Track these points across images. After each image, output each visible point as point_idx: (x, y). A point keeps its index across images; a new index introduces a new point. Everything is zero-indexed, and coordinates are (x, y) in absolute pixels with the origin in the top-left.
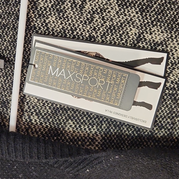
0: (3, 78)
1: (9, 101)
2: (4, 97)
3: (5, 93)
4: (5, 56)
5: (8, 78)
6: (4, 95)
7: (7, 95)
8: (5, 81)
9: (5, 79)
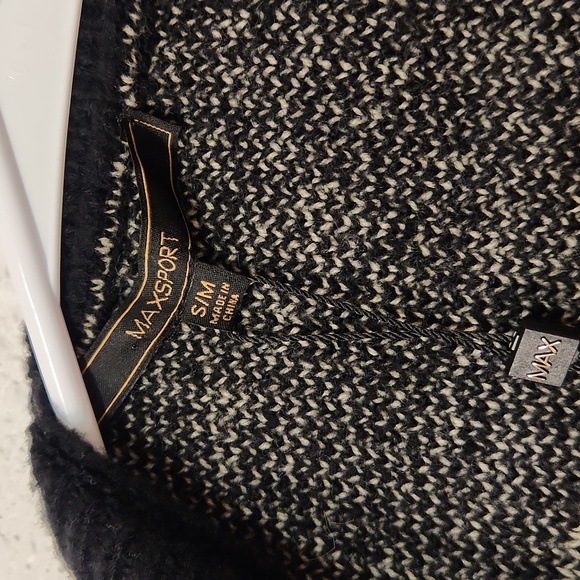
0: (539, 438)
1: (556, 562)
2: (532, 539)
3: (544, 522)
4: (563, 311)
5: (568, 437)
6: (534, 529)
7: (553, 531)
8: (549, 451)
9: (548, 440)
